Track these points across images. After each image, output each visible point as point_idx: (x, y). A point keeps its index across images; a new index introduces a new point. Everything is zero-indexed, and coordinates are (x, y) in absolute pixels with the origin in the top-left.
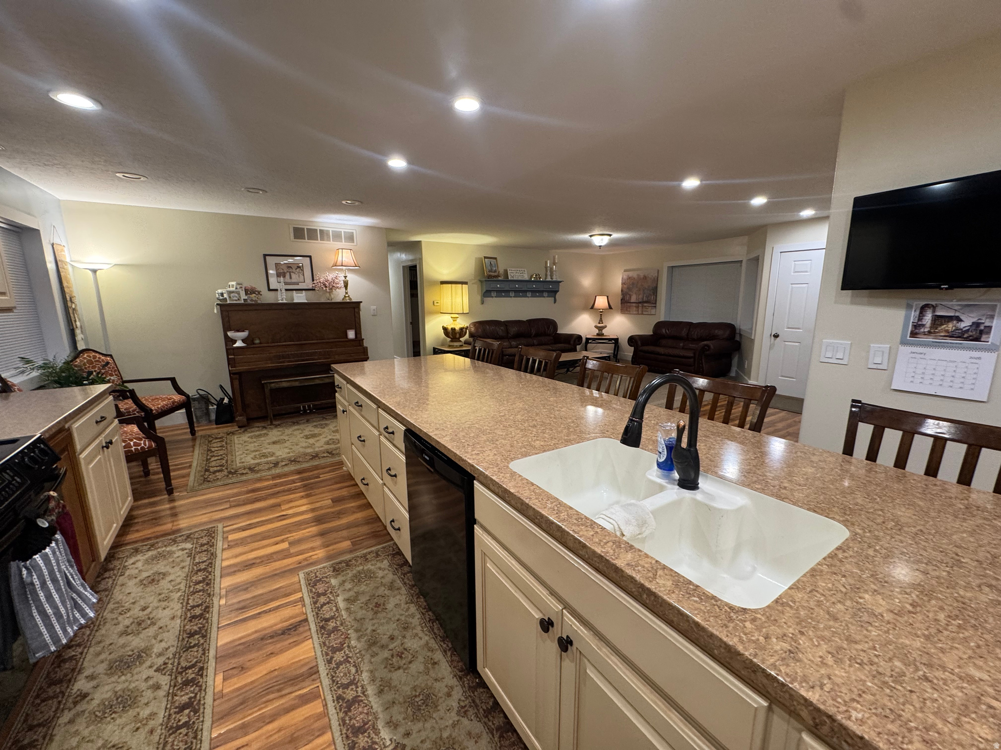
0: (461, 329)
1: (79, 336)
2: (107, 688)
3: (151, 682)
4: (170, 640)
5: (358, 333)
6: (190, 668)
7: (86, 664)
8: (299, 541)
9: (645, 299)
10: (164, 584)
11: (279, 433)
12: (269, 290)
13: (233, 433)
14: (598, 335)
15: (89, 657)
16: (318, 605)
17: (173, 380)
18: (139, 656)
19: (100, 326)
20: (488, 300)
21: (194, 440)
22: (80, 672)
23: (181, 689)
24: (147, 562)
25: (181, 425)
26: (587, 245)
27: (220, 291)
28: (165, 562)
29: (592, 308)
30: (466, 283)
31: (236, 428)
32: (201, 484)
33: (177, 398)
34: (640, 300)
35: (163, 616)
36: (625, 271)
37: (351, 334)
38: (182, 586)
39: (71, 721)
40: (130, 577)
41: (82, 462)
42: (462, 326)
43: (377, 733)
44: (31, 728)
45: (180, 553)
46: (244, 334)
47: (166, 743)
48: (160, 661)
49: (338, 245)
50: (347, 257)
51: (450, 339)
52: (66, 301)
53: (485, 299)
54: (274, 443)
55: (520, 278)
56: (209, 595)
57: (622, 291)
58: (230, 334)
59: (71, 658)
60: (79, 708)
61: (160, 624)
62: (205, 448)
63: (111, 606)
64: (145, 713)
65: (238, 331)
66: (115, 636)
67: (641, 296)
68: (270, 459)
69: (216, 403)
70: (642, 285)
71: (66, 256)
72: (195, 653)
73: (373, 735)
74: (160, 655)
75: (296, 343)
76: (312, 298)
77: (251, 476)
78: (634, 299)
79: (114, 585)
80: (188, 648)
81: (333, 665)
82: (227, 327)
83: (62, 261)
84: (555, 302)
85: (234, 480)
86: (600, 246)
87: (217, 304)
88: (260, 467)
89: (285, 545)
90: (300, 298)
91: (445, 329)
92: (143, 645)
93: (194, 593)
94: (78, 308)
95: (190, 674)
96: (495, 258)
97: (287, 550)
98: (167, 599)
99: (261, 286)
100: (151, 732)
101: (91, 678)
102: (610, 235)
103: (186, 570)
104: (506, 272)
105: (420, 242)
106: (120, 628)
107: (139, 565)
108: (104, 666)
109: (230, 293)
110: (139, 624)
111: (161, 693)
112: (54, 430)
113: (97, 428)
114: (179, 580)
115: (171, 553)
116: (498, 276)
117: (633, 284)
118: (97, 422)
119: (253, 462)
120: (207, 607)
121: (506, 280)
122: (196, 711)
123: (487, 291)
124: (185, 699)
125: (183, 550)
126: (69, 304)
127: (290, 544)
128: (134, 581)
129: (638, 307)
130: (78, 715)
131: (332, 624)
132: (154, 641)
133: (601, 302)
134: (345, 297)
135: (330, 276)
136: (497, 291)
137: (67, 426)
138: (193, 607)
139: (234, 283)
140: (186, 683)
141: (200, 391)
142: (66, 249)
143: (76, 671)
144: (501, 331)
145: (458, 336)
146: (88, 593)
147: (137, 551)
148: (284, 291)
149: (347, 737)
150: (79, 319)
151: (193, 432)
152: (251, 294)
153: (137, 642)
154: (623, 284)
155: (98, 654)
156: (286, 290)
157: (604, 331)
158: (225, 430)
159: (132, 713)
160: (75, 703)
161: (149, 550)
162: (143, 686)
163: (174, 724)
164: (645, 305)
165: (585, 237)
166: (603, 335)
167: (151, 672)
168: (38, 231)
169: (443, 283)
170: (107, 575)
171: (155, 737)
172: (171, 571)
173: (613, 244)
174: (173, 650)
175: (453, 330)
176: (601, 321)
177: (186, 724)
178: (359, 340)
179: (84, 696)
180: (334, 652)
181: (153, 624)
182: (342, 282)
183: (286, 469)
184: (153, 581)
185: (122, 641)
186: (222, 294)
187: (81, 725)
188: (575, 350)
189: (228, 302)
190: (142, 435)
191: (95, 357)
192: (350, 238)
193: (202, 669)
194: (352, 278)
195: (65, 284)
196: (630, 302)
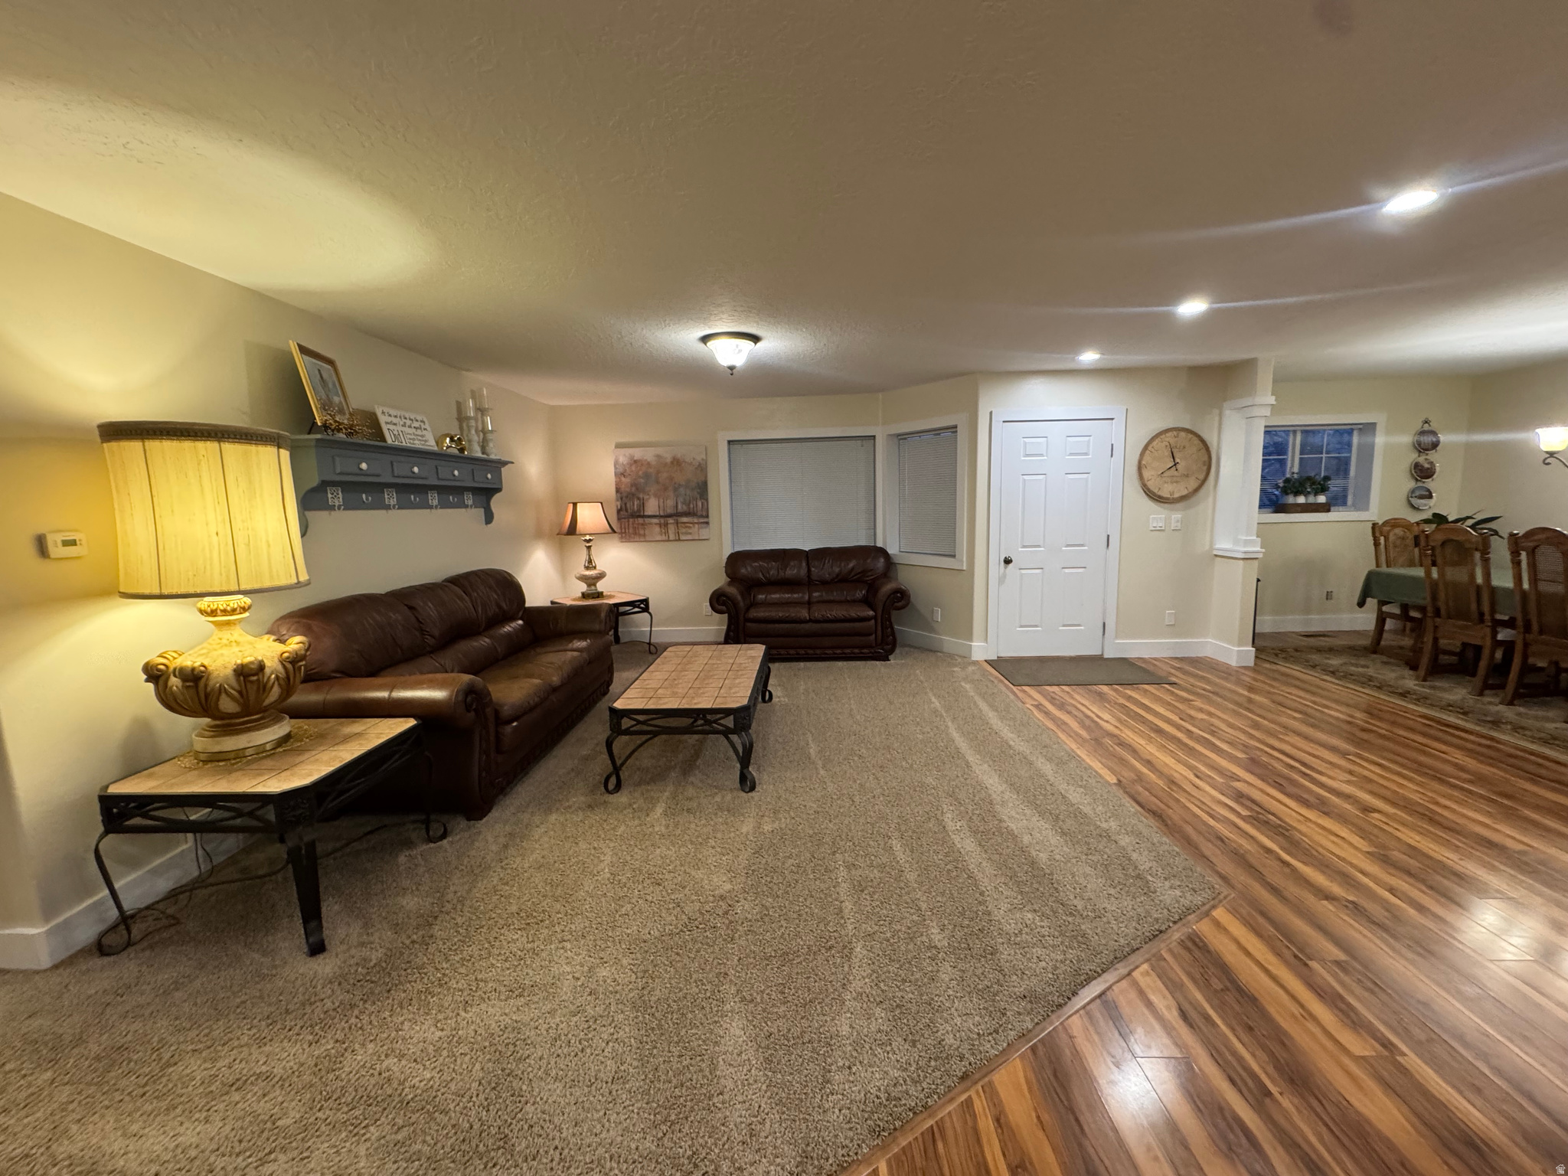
9: (681, 507)
14: (584, 596)
34: (669, 511)
36: (619, 446)
53: (308, 514)
55: (419, 445)
57: (618, 490)
67: (670, 503)
70: (671, 479)
78: (652, 506)
86: (732, 368)
91: (154, 674)
96: (331, 362)
102: (755, 339)
116: (351, 429)
117: (647, 476)
129: (666, 525)
133: (590, 517)
136: (351, 487)
154: (620, 475)
157: (601, 586)
164: (685, 519)
166: (600, 595)
169: (117, 431)
176: (591, 562)
196: (644, 516)
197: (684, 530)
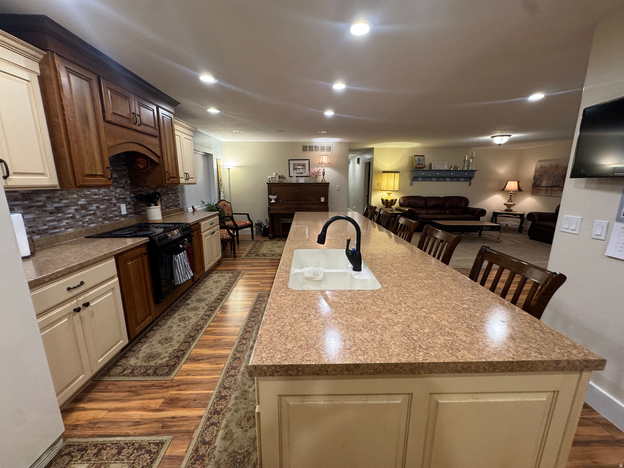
0: (392, 200)
1: (222, 195)
2: (194, 304)
3: (203, 307)
4: (213, 299)
5: (327, 199)
6: (213, 307)
7: (192, 297)
8: (264, 283)
9: (555, 184)
10: (219, 284)
11: (282, 243)
12: (290, 176)
13: (266, 241)
14: (506, 210)
15: (193, 296)
16: (257, 303)
17: (248, 215)
18: (204, 300)
19: (229, 192)
20: (416, 183)
21: (252, 241)
22: (190, 299)
23: (209, 311)
24: (218, 277)
25: (249, 235)
26: (489, 144)
27: (269, 177)
28: (222, 278)
29: (503, 190)
30: (398, 172)
31: (268, 239)
32: (245, 257)
33: (248, 222)
34: (550, 185)
35: (215, 292)
36: (539, 161)
37: (323, 200)
38: (223, 286)
39: (184, 309)
40: (212, 280)
41: (203, 236)
42: (392, 199)
43: (249, 342)
44: (176, 307)
45: (228, 276)
46: (275, 197)
47: (199, 321)
48: (208, 303)
49: (323, 153)
50: (325, 159)
51: (385, 206)
52: (219, 181)
53: (413, 182)
54: (278, 247)
55: (441, 169)
56: (229, 291)
57: (534, 177)
58: (270, 196)
59: (190, 295)
60: (187, 306)
61: (213, 294)
62: (254, 244)
63: (204, 285)
64: (198, 313)
65: (273, 195)
66: (201, 293)
67: (551, 182)
68: (273, 252)
69: (263, 227)
70: (553, 173)
71: (221, 164)
72: (217, 304)
73: (248, 341)
74: (208, 301)
75: (297, 202)
76: (308, 180)
77: (263, 257)
78: (544, 184)
79: (207, 280)
80: (216, 302)
81: (249, 321)
82: (270, 194)
83: (219, 166)
84: (470, 185)
85: (256, 258)
86: (500, 145)
87: (267, 183)
88: (267, 255)
89: (259, 283)
90: (302, 180)
91: (382, 200)
92: (206, 298)
93: (225, 289)
94: (223, 184)
95: (213, 309)
96: (423, 156)
97: (259, 284)
98: (217, 288)
99: (286, 175)
100: (198, 318)
101: (192, 301)
102: (510, 136)
103: (227, 282)
104: (431, 164)
105: (373, 148)
106: (203, 292)
107: (216, 277)
108: (196, 299)
109: (272, 178)
110: (208, 292)
111: (204, 310)
112: (194, 223)
113: (210, 226)
114: (223, 284)
115: (225, 276)
116: (424, 167)
117: (545, 172)
118: (210, 224)
119: (266, 252)
120: (226, 294)
121: (430, 170)
122: (209, 317)
123: (415, 177)
124: (208, 314)
125: (229, 276)
126: (220, 182)
127: (261, 283)
128: (212, 281)
129: (547, 190)
130: (186, 308)
131: (257, 310)
132: (209, 298)
133: (512, 185)
134: (323, 180)
135: (316, 170)
136: (423, 177)
137: (200, 223)
138: (223, 292)
139: (274, 173)
140: (211, 310)
141: (258, 221)
142: (222, 161)
143: (189, 298)
144: (421, 203)
145: (389, 204)
146: (191, 272)
147: (217, 273)
148: (295, 177)
149: (241, 339)
150: (223, 188)
151: (253, 238)
152: (281, 178)
153: (205, 296)
154: (536, 171)
155: (196, 296)
156: (296, 177)
158: (264, 239)
159: (196, 312)
160: (186, 305)
161: (220, 273)
162: (201, 307)
163: (203, 318)
164: (554, 188)
165: (488, 138)
166: (511, 211)
167: (204, 305)
168: (212, 155)
169: (384, 172)
170: (207, 277)
171: (198, 319)
172: (223, 281)
173: (511, 142)
174: (212, 301)
175: (387, 200)
176: (510, 200)
177: (205, 319)
178: (326, 203)
179: (189, 304)
180: (252, 317)
181: (211, 293)
182: (322, 172)
183: (276, 257)
184: (217, 282)
185: (202, 295)
186: (269, 178)
187: (185, 310)
188: (479, 220)
189: (271, 182)
190: (228, 233)
191: (225, 203)
192: (329, 149)
193: (216, 308)
194: (328, 170)
195: (219, 174)
196: (540, 187)
197: (553, 192)
